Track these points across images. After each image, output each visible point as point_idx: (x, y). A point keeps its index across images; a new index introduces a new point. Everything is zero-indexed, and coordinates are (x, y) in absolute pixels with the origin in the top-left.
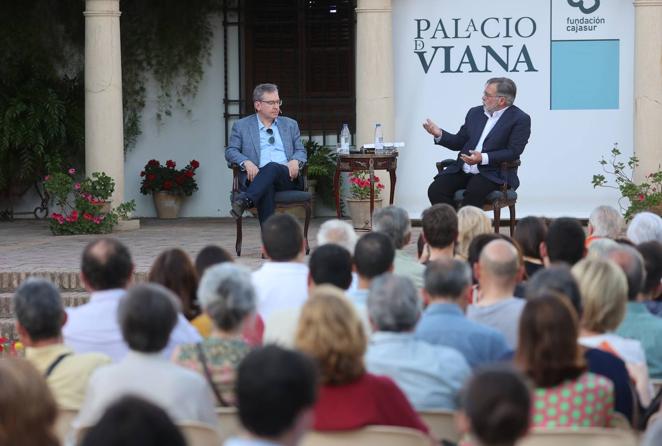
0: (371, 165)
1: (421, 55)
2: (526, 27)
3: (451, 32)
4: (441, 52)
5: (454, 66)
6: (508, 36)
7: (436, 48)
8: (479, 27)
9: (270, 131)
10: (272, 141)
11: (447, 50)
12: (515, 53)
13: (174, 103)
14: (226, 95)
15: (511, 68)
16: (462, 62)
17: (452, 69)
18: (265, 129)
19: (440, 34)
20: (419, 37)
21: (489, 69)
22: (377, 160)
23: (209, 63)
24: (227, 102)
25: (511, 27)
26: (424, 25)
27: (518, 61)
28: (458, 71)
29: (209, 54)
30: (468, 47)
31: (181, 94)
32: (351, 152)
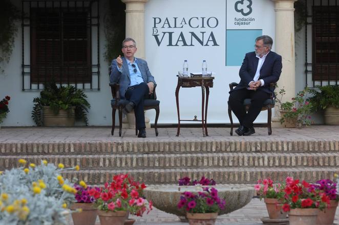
0: (203, 84)
1: (156, 37)
3: (172, 25)
4: (167, 35)
6: (203, 27)
7: (164, 33)
8: (187, 22)
10: (135, 71)
11: (170, 34)
16: (178, 40)
17: (173, 44)
18: (131, 64)
19: (166, 26)
20: (155, 27)
25: (205, 22)
26: (157, 21)
28: (176, 45)
30: (181, 32)
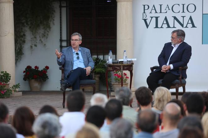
0: (122, 68)
1: (145, 20)
2: (191, 8)
3: (158, 11)
4: (154, 19)
5: (159, 26)
6: (183, 12)
7: (152, 17)
8: (170, 8)
9: (77, 54)
10: (78, 58)
11: (157, 18)
12: (187, 19)
13: (38, 41)
14: (61, 38)
15: (185, 26)
16: (163, 24)
17: (159, 27)
18: (75, 53)
19: (154, 11)
20: (144, 12)
21: (175, 26)
22: (124, 66)
23: (54, 24)
24: (61, 41)
25: (185, 8)
26: (146, 7)
27: (188, 23)
28: (162, 27)
29: (54, 20)
30: (166, 17)
31: (41, 37)
32: (113, 63)
